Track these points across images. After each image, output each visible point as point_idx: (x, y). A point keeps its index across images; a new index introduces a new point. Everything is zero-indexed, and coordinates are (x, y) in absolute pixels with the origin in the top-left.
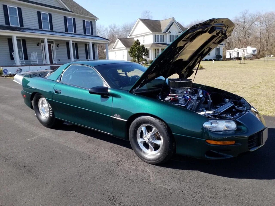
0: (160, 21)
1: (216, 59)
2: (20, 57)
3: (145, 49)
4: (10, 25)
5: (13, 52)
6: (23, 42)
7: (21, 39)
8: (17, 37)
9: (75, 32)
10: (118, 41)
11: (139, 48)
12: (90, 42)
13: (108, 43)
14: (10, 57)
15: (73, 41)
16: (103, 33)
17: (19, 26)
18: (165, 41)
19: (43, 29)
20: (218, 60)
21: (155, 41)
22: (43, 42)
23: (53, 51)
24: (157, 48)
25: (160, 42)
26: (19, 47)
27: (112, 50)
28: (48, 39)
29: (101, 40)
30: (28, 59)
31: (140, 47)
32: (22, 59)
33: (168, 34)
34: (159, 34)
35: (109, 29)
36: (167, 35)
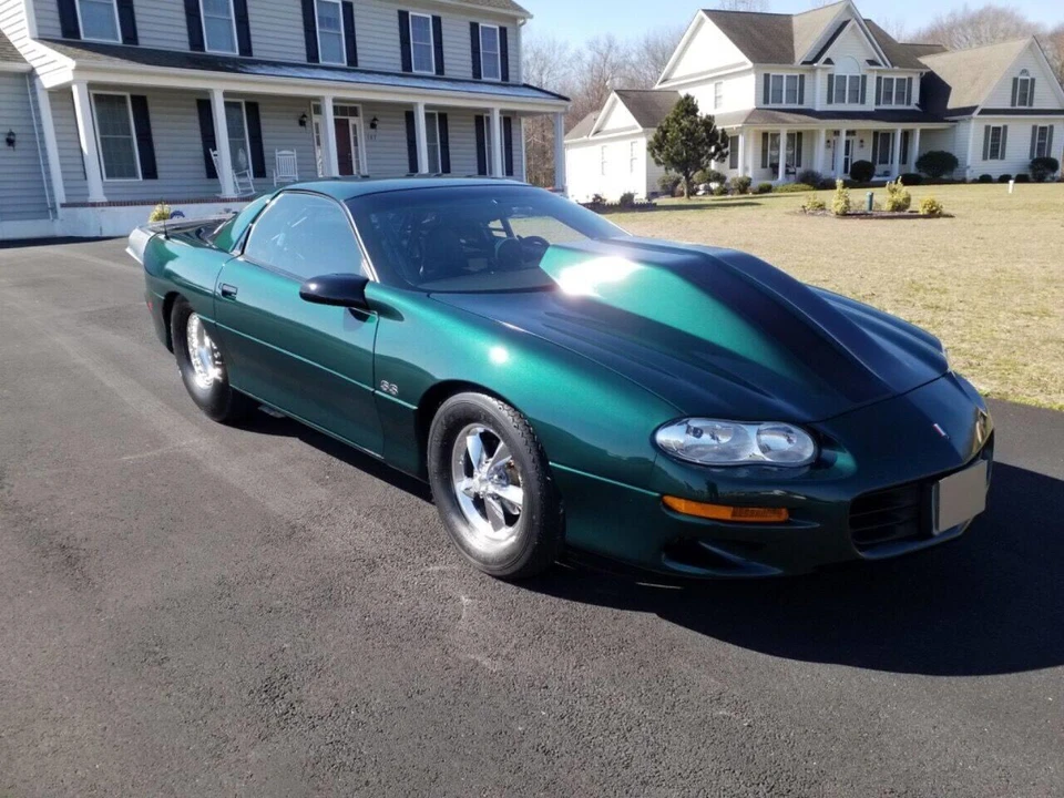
0: (789, 16)
1: (1030, 174)
2: (236, 166)
3: (715, 133)
4: (203, 50)
5: (215, 149)
6: (250, 111)
7: (242, 101)
8: (226, 94)
9: (440, 69)
10: (615, 102)
11: (692, 128)
12: (493, 109)
13: (563, 110)
14: (203, 168)
15: (427, 107)
16: (564, 70)
17: (237, 53)
18: (805, 101)
19: (322, 62)
20: (1040, 179)
21: (766, 101)
22: (318, 110)
23: (356, 145)
24: (770, 128)
25: (784, 105)
26: (234, 132)
27: (591, 138)
28: (335, 100)
29: (537, 100)
30: (268, 174)
31: (697, 125)
32: (245, 175)
33: (823, 69)
34: (784, 72)
35: (588, 56)
36: (819, 72)
